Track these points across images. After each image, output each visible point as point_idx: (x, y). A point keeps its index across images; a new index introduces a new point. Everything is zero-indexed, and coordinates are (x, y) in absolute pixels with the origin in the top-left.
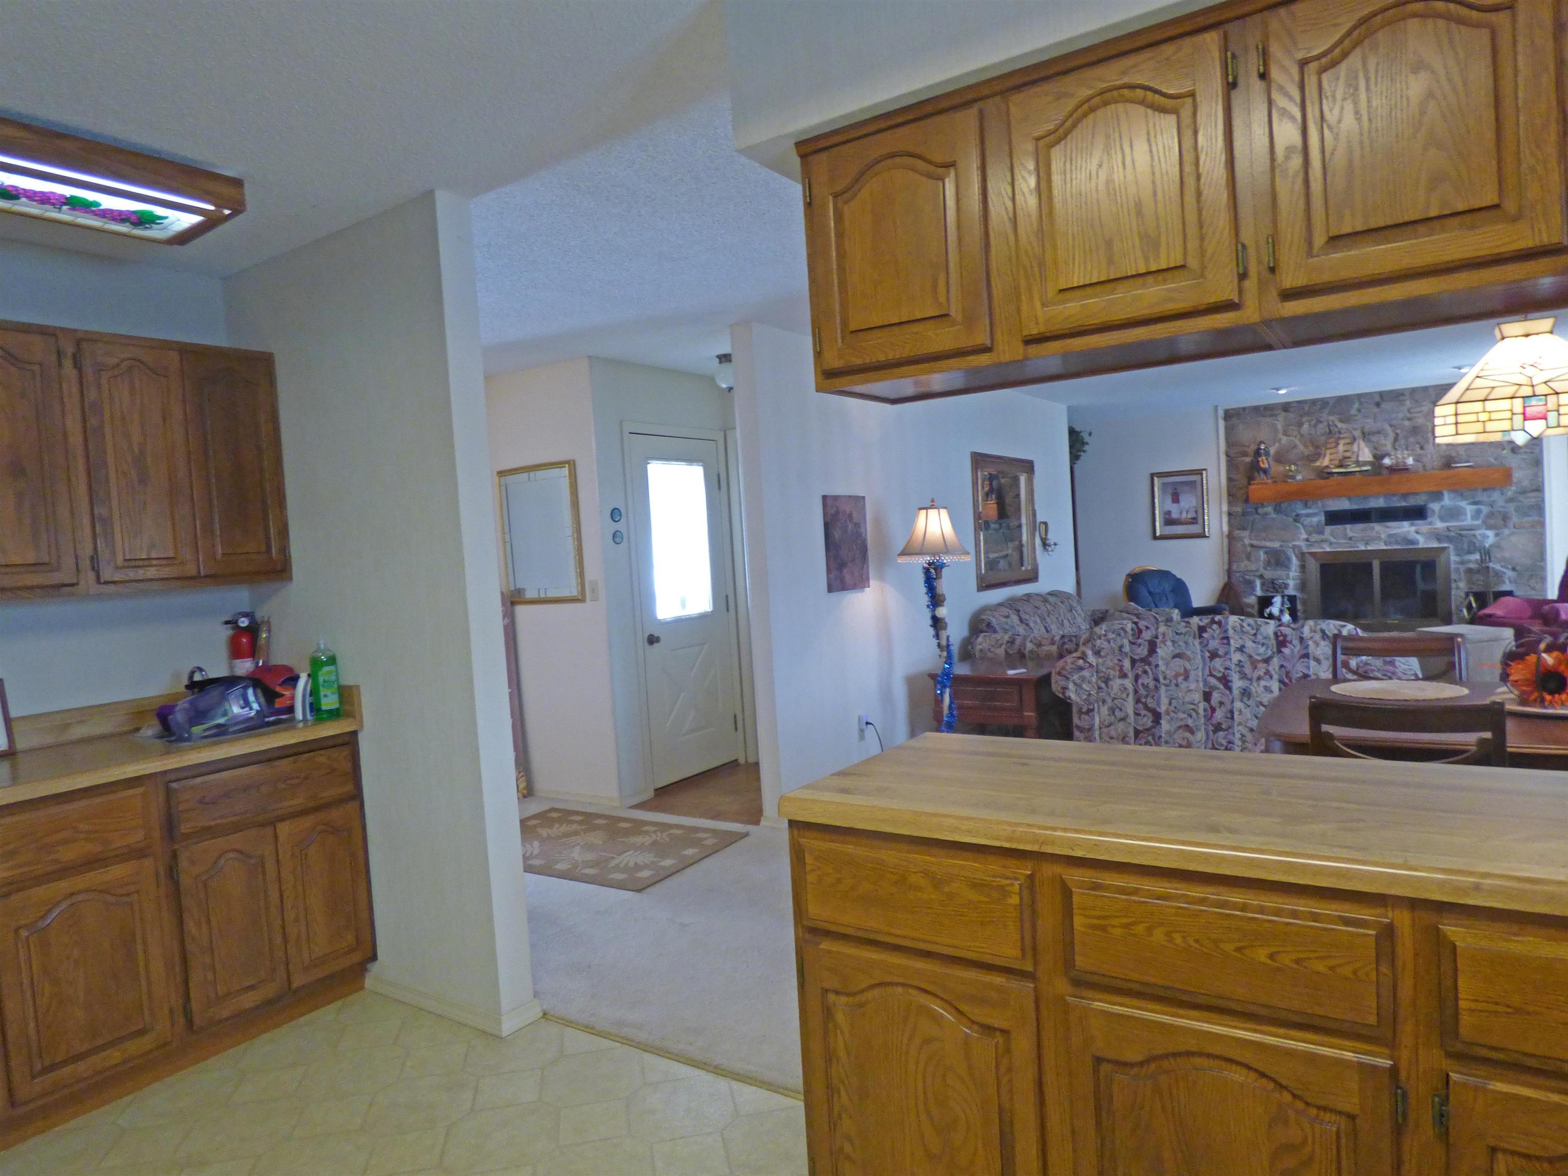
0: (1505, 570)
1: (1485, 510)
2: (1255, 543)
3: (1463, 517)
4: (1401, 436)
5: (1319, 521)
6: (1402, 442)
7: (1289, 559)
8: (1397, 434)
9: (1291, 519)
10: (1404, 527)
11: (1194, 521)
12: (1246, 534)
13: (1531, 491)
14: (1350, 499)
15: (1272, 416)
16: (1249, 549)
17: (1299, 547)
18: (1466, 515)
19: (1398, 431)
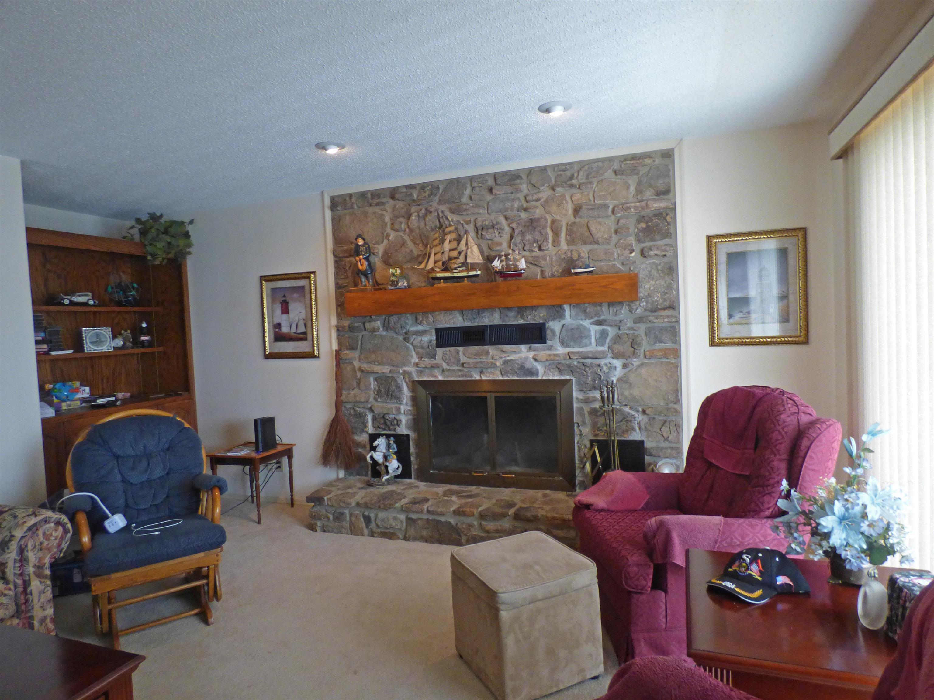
0: (633, 413)
1: (612, 332)
2: (365, 366)
3: (585, 341)
4: (516, 232)
5: (430, 341)
6: (518, 239)
7: (399, 388)
8: (513, 229)
9: (401, 338)
10: (520, 352)
11: (302, 337)
12: (355, 354)
13: (664, 309)
14: (462, 312)
15: (378, 204)
16: (359, 374)
17: (409, 374)
18: (589, 337)
19: (514, 225)
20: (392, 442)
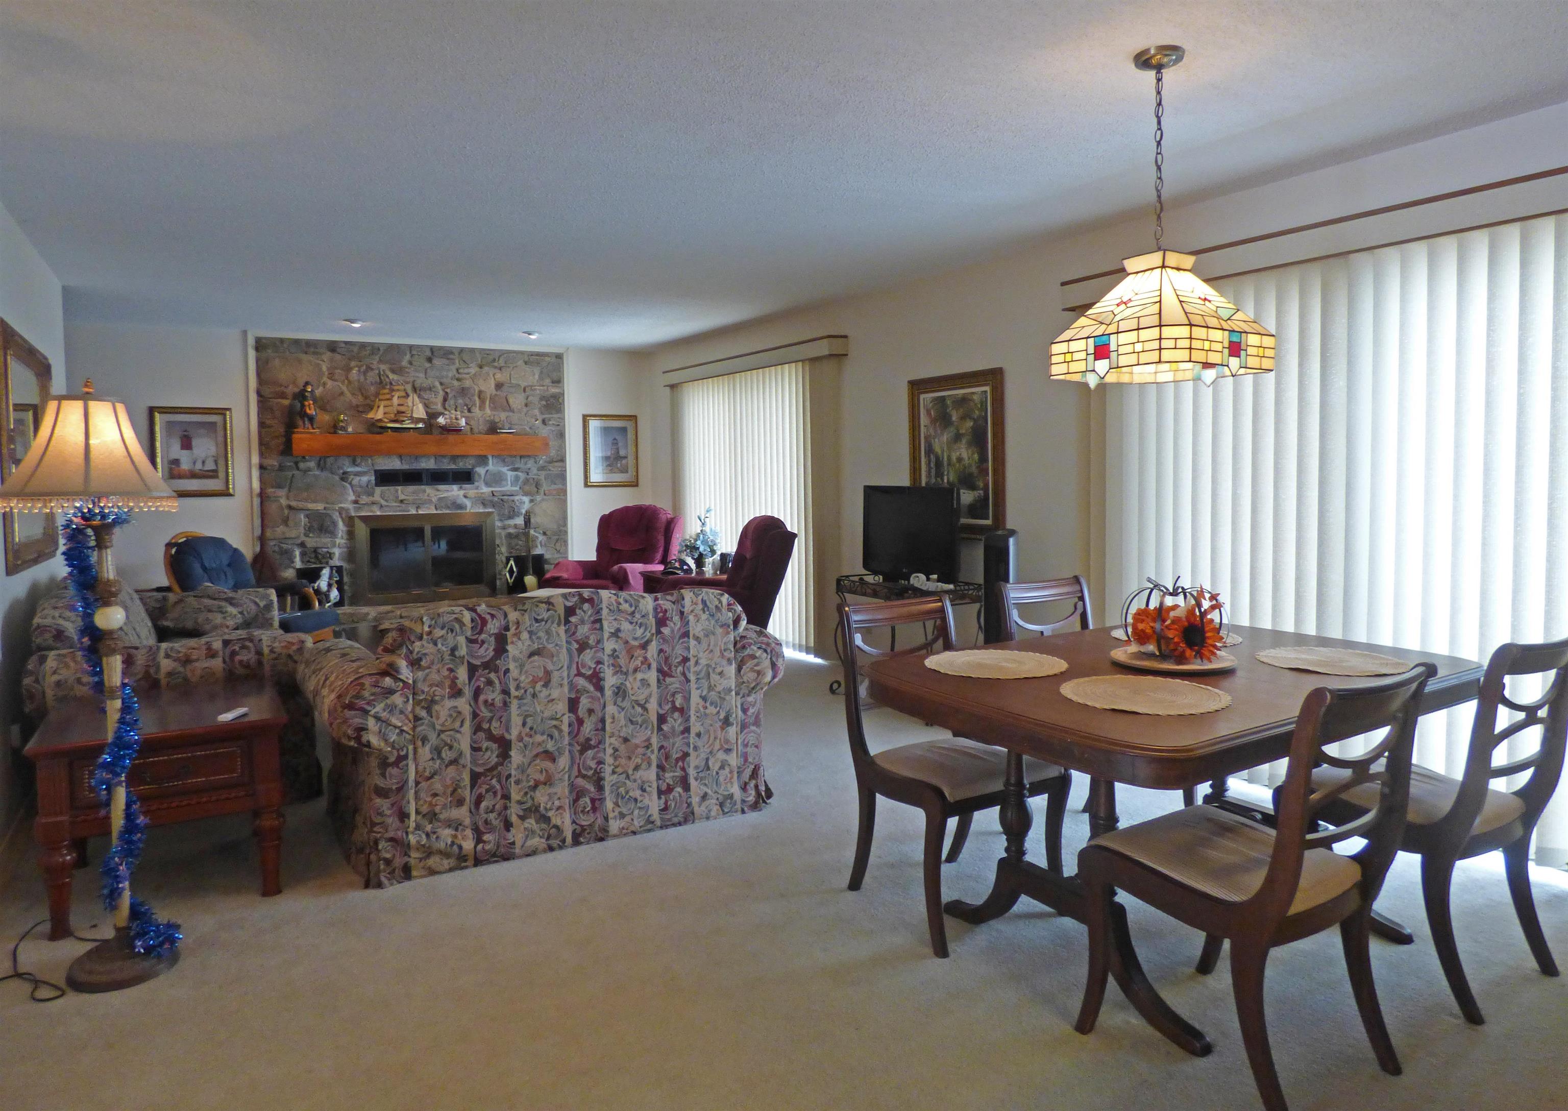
0: (537, 535)
1: (522, 476)
2: (293, 504)
3: (504, 483)
4: (450, 396)
5: (369, 481)
6: (451, 402)
7: (335, 524)
8: (447, 393)
9: (337, 478)
10: (452, 490)
11: (212, 474)
12: (282, 493)
13: (556, 462)
14: (400, 457)
15: (315, 353)
16: (286, 512)
17: (347, 510)
18: (506, 480)
19: (448, 390)
20: (334, 571)
